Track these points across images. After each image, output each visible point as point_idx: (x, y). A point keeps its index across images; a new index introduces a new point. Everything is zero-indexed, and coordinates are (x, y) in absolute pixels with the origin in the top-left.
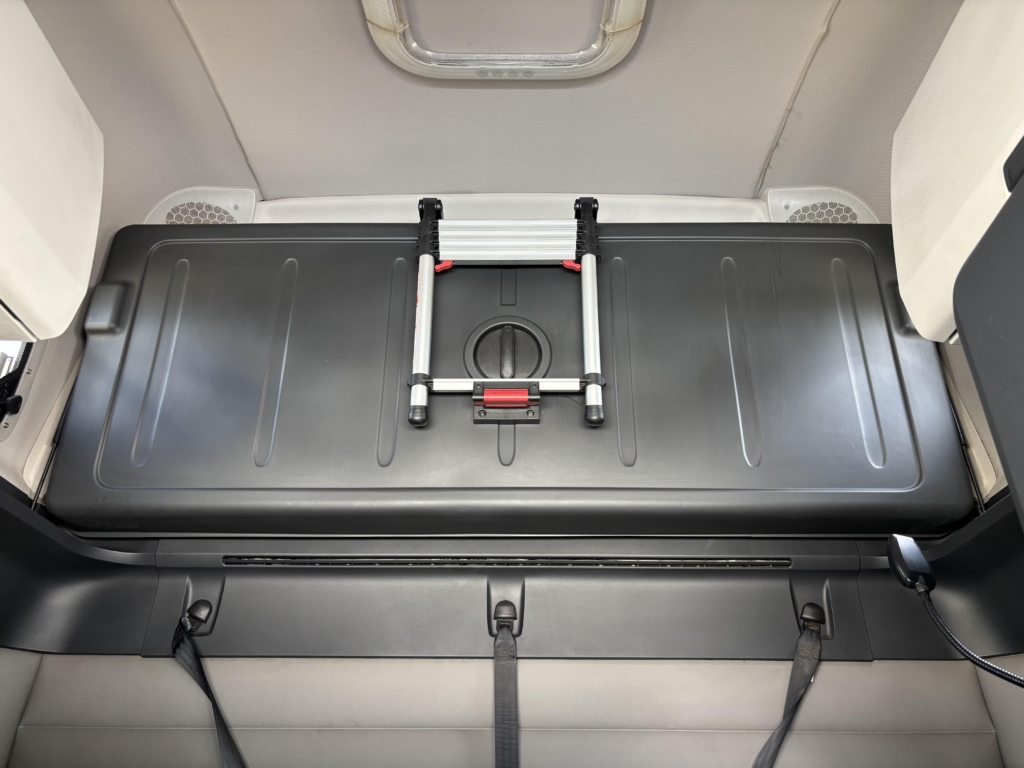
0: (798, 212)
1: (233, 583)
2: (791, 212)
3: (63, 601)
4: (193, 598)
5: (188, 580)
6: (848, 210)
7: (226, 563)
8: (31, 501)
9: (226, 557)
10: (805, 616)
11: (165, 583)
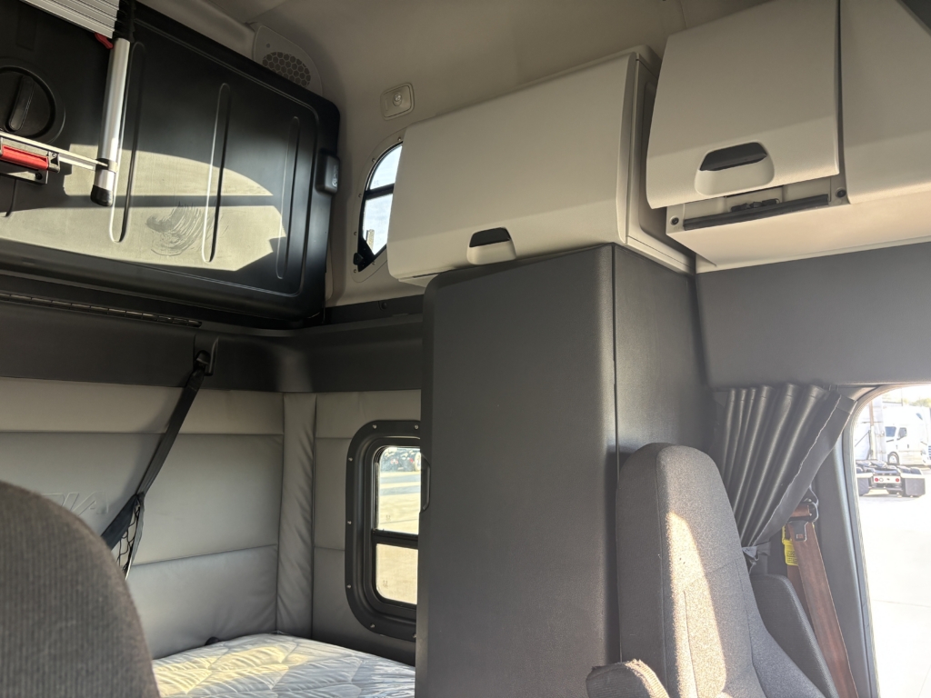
0: (274, 54)
2: (270, 51)
6: (307, 71)
10: (199, 359)
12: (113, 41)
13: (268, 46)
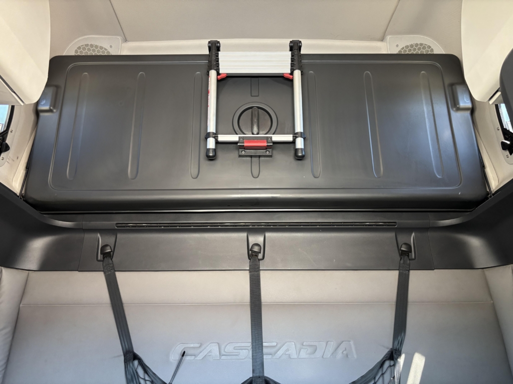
12: (292, 73)
13: (397, 46)
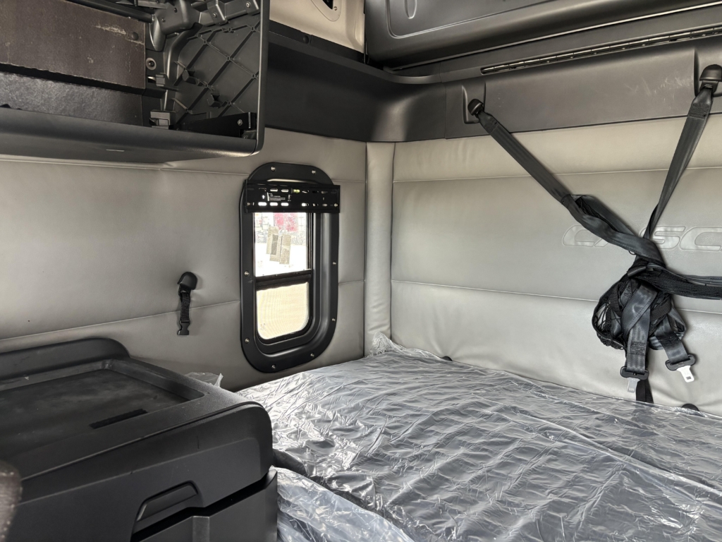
1: (491, 85)
3: (397, 111)
4: (468, 100)
5: (463, 88)
7: (484, 73)
8: (363, 54)
9: (482, 69)
11: (450, 91)
